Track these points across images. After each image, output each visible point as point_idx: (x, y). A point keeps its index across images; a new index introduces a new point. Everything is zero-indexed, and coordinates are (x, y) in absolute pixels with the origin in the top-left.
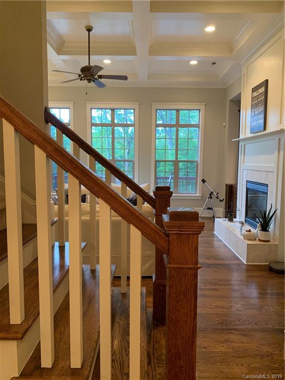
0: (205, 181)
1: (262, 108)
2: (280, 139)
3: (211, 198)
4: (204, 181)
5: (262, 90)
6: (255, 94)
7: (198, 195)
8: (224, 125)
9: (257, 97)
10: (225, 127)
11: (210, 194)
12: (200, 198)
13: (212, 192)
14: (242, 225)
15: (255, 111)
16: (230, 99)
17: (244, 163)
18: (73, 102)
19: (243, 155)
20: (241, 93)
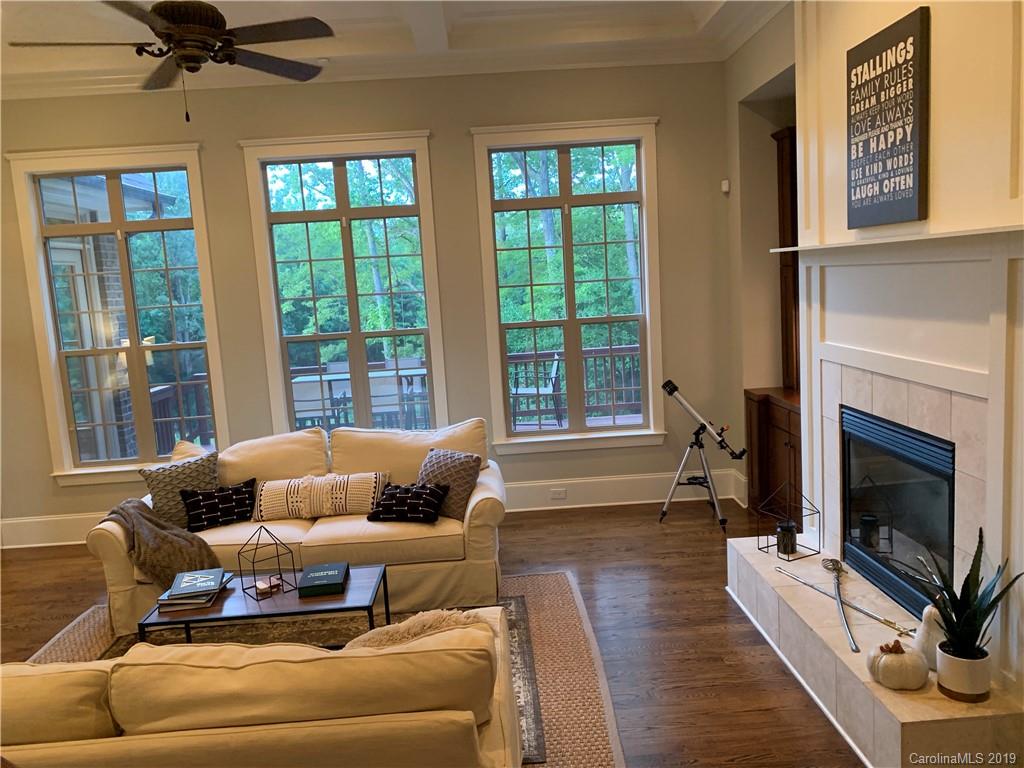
0: (675, 389)
1: (902, 130)
2: (1013, 262)
3: (701, 446)
4: (670, 388)
5: (902, 53)
6: (866, 72)
7: (651, 432)
8: (725, 188)
9: (879, 84)
10: (727, 193)
11: (697, 434)
12: (660, 441)
13: (703, 427)
14: (838, 578)
15: (866, 143)
16: (741, 99)
17: (823, 336)
18: (196, 146)
19: (816, 306)
20: (792, 68)
